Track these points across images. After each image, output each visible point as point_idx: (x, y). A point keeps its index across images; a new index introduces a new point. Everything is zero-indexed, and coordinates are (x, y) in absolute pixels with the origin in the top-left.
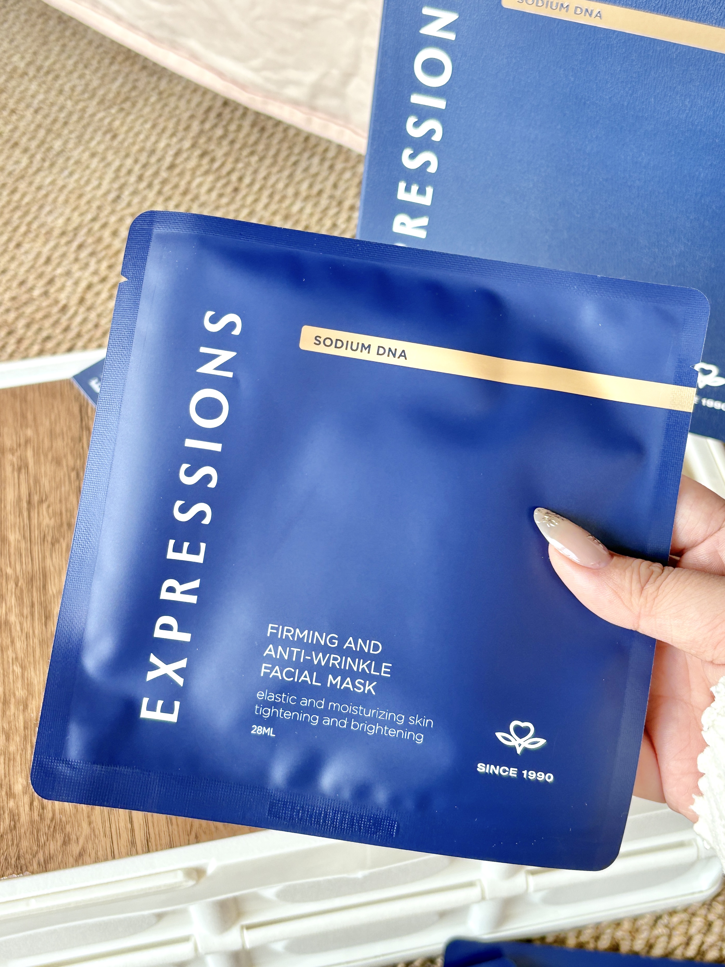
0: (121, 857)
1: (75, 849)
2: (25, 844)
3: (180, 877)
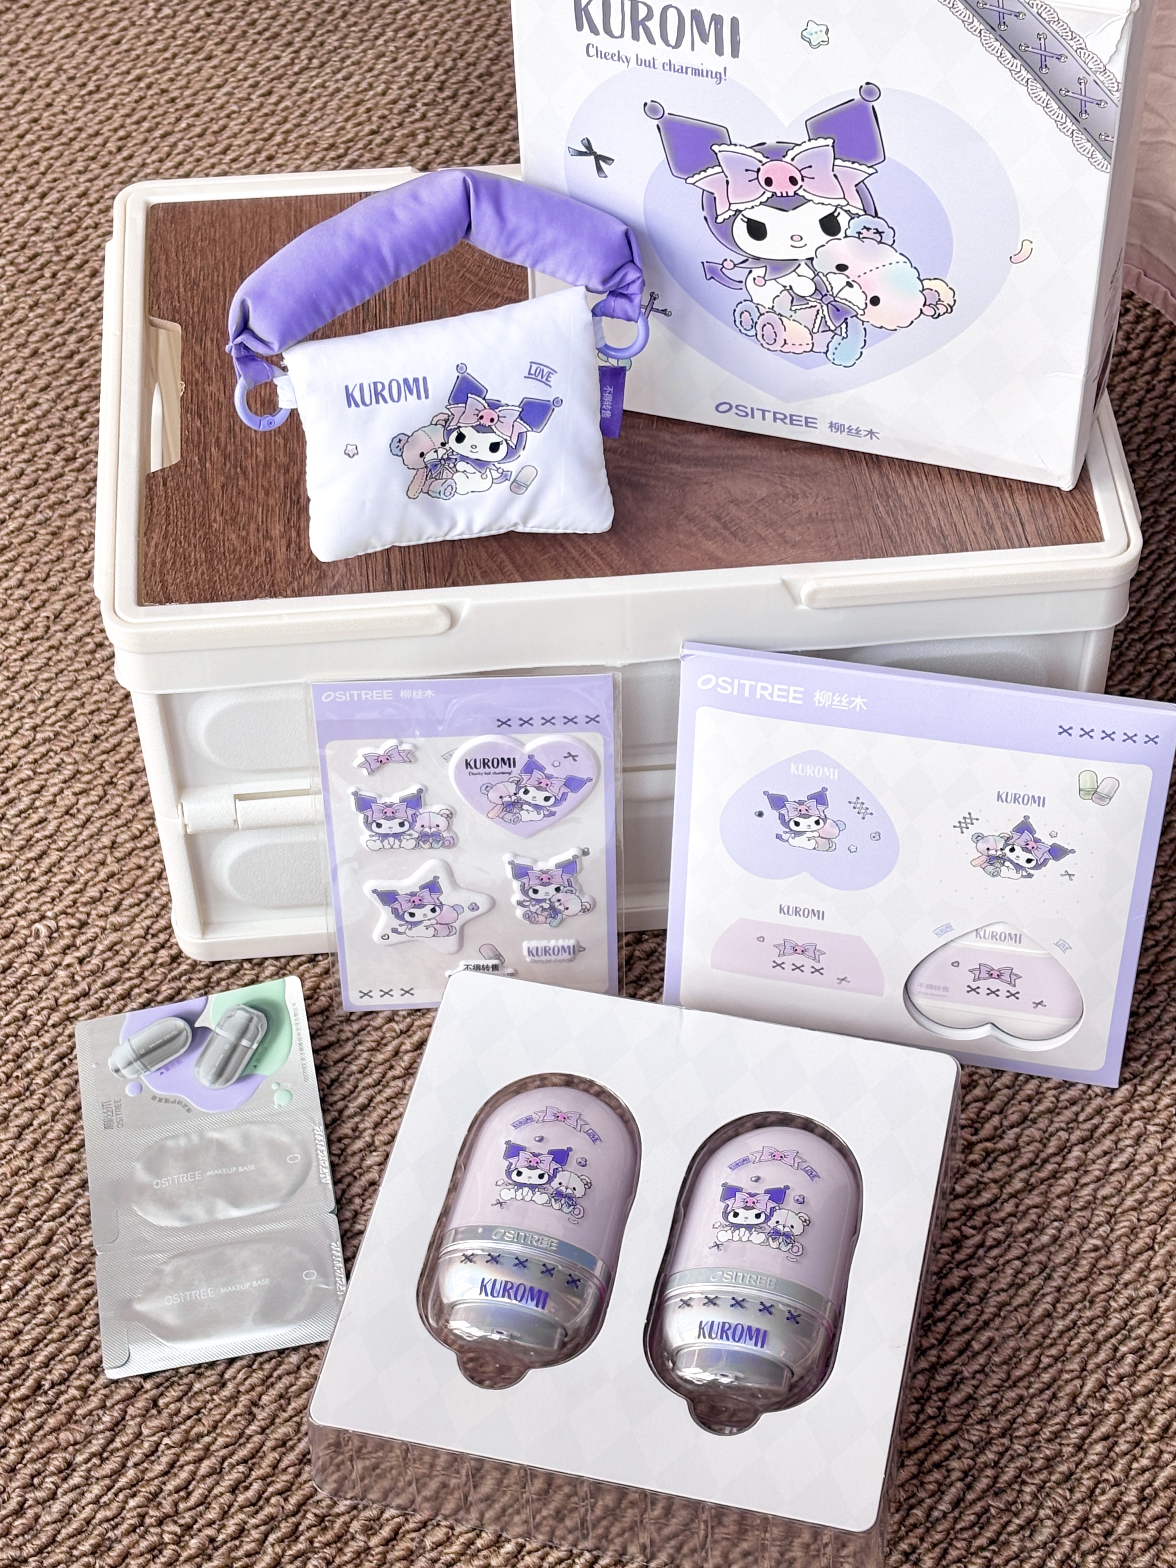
0: (375, 591)
1: (331, 583)
2: (279, 575)
3: (434, 610)
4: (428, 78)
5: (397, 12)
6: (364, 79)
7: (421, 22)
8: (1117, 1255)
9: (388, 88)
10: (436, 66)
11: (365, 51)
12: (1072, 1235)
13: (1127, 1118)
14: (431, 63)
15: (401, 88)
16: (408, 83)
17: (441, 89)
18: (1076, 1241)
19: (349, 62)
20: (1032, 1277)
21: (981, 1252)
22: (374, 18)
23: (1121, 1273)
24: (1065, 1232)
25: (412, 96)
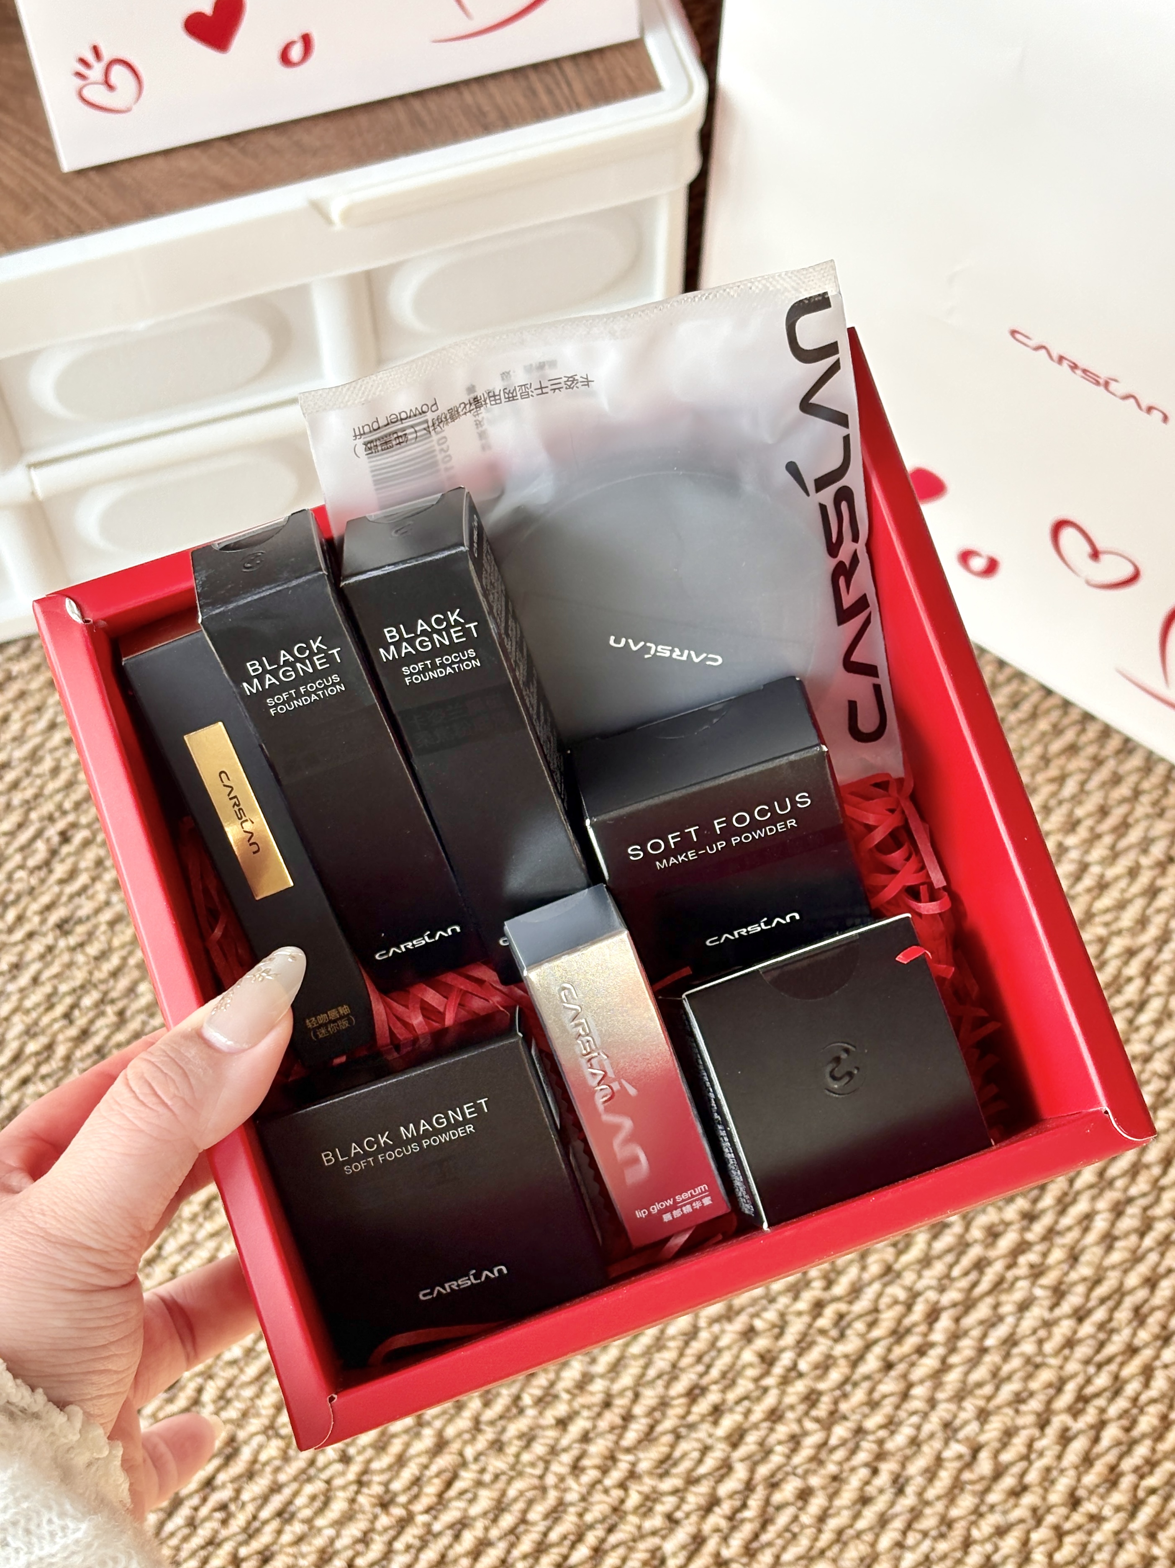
8: (984, 1465)
12: (932, 1436)
13: (1010, 1275)
18: (937, 1444)
20: (881, 1491)
21: (823, 1455)
23: (987, 1490)
24: (927, 1428)
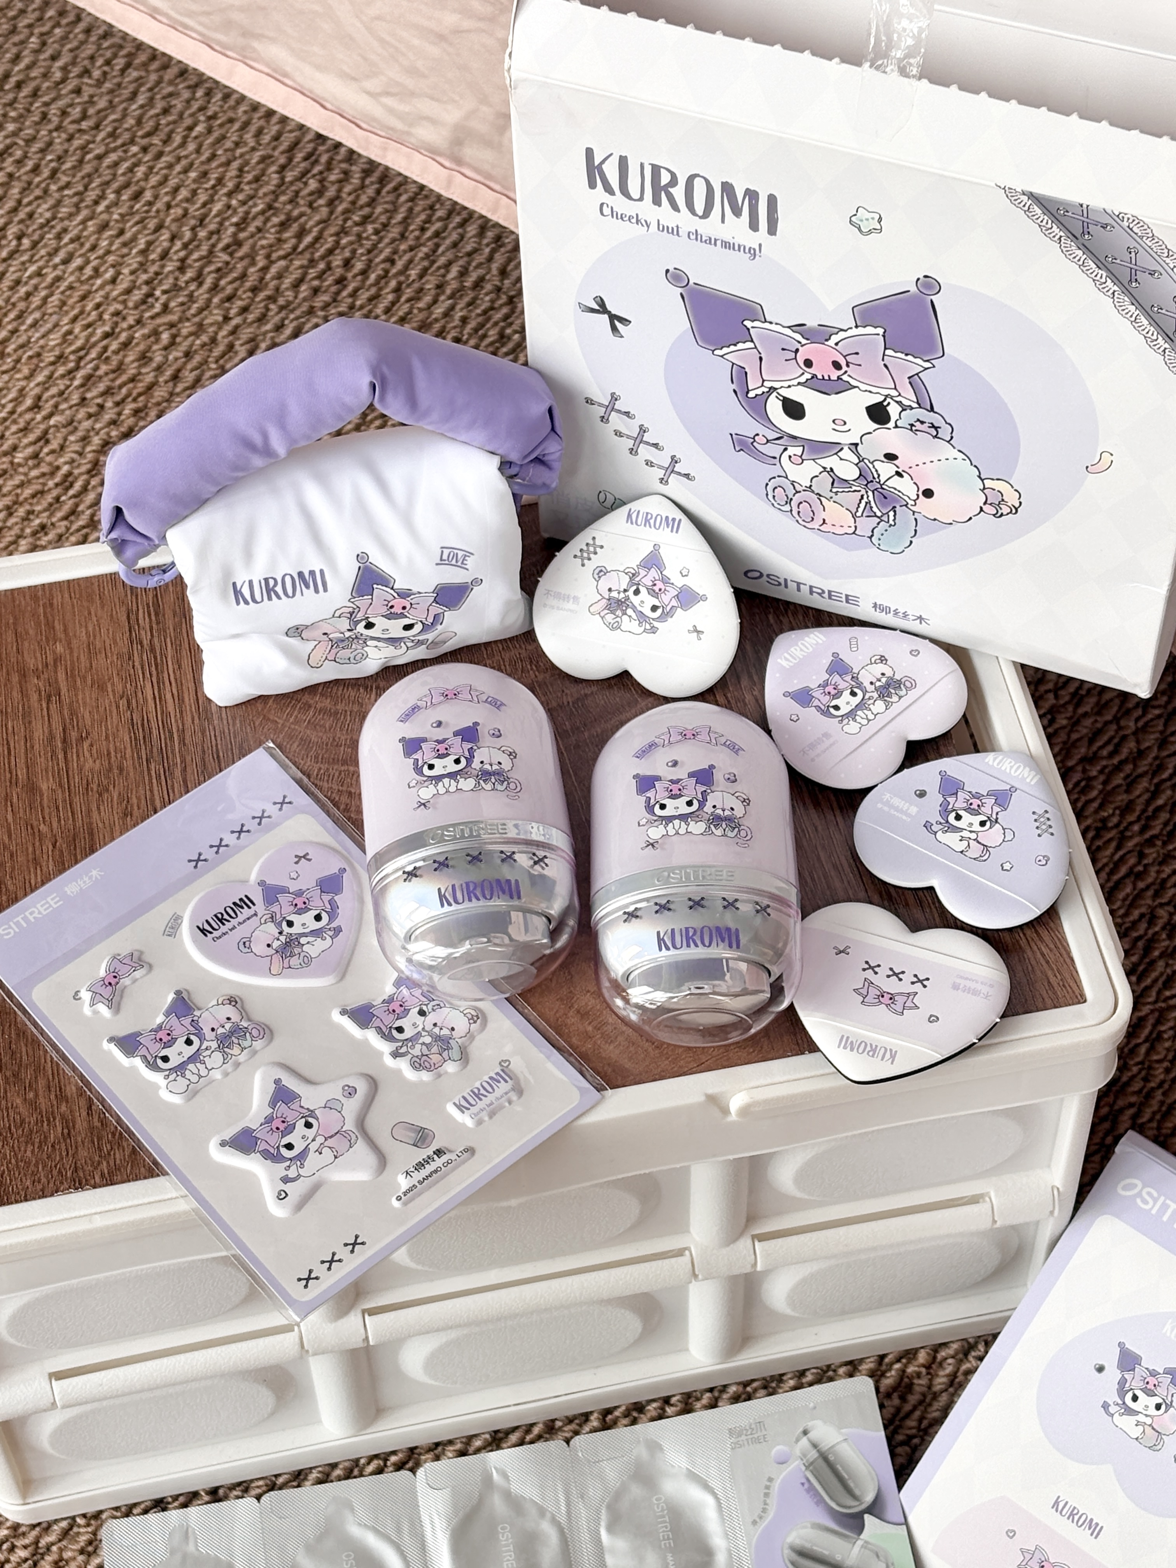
4: (164, 255)
5: (116, 164)
6: (88, 262)
7: (146, 177)
9: (119, 273)
10: (173, 238)
11: (84, 222)
14: (165, 235)
15: (133, 273)
16: (141, 264)
17: (182, 269)
19: (66, 239)
22: (89, 175)
25: (147, 283)
